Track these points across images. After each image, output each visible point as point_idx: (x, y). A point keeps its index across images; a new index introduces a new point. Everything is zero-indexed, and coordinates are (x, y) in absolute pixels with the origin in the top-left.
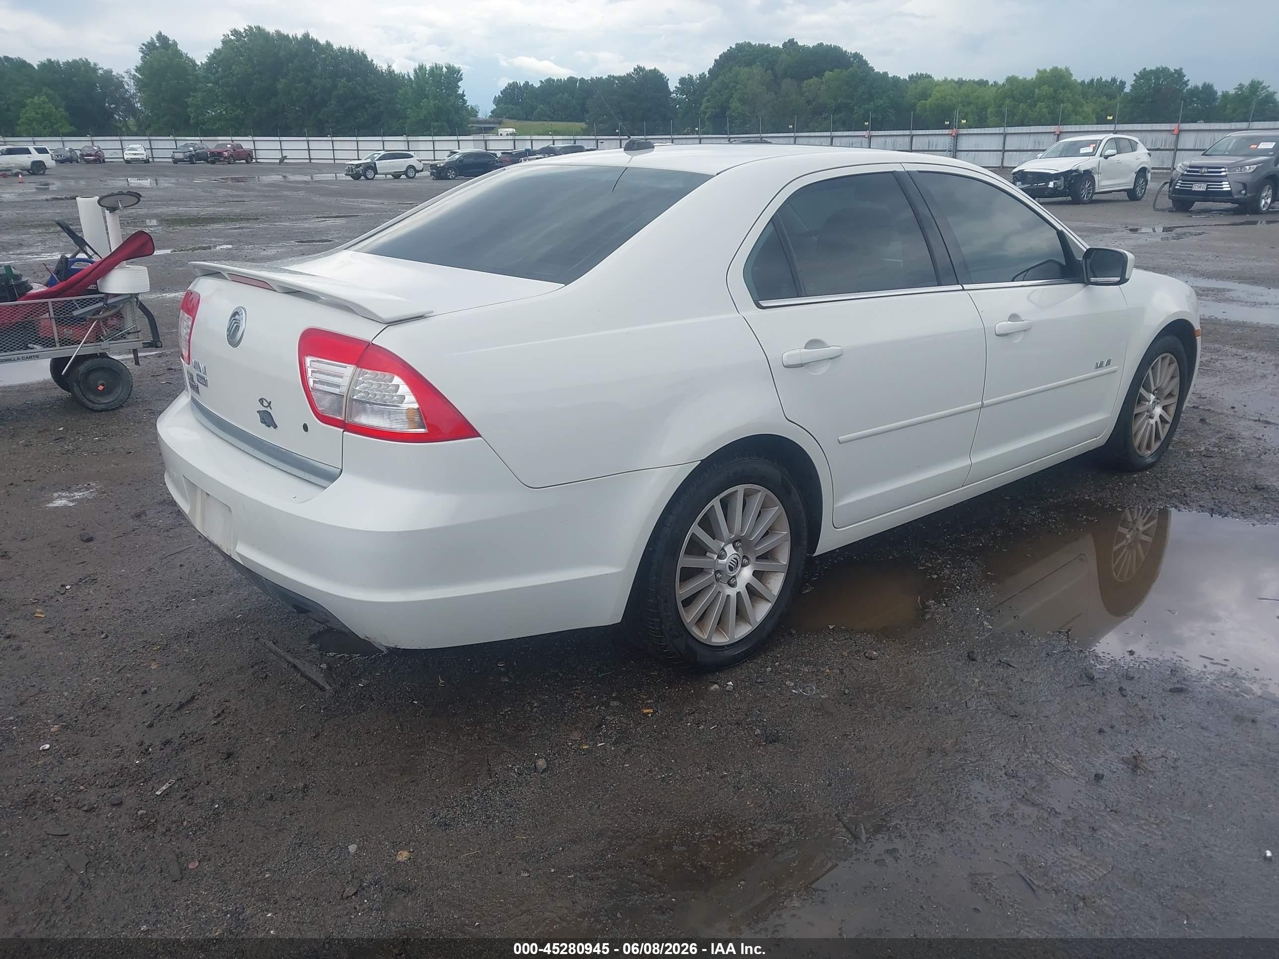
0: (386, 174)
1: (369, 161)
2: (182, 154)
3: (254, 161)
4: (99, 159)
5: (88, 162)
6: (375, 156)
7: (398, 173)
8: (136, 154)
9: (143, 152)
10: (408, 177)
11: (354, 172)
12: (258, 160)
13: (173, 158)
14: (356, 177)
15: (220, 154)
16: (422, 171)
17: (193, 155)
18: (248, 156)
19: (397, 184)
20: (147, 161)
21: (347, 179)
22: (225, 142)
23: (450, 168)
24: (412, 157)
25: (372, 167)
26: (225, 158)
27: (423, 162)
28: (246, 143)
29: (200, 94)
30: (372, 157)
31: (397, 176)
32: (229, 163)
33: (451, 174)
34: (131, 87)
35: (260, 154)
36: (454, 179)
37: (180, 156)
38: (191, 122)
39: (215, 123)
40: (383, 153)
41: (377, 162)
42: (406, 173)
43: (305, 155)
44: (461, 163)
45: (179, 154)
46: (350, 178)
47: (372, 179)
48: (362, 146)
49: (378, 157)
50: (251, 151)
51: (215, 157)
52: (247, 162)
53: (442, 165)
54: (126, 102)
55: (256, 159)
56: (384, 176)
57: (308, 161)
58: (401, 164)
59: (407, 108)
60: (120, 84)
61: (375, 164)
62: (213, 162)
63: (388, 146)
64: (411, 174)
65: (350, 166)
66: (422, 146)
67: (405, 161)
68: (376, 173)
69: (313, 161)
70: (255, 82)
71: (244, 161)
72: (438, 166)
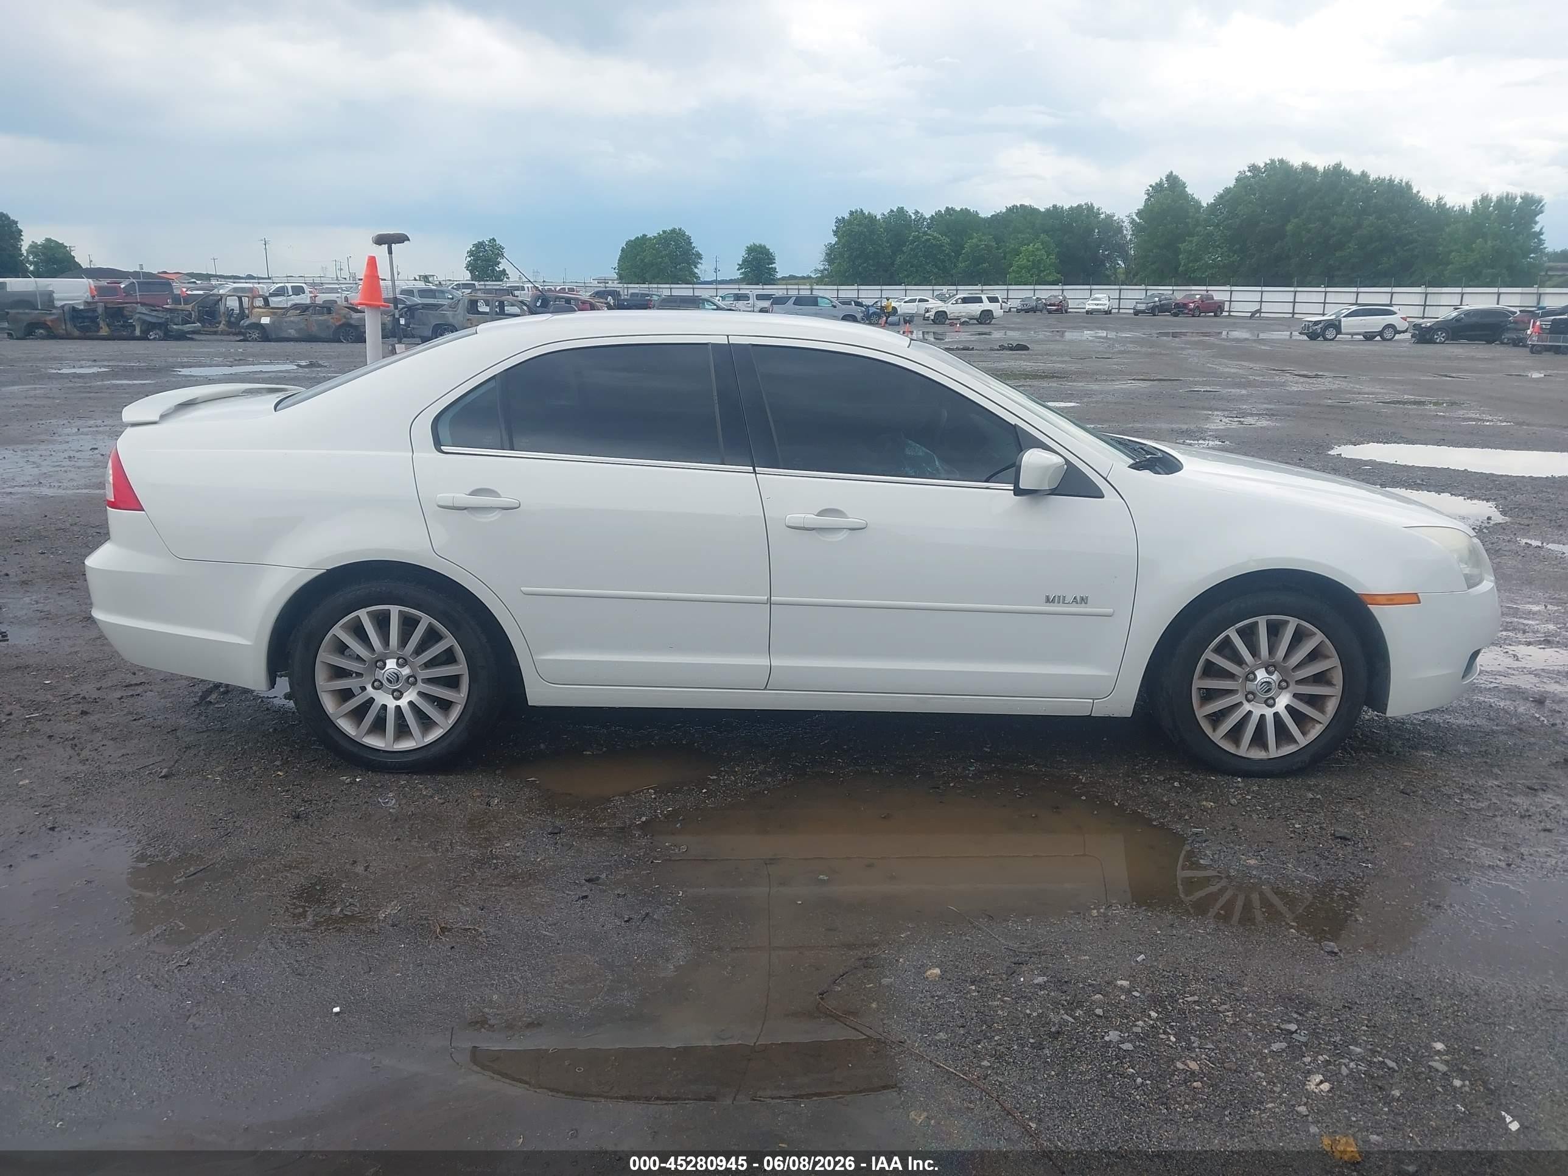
0: (1352, 334)
1: (1333, 317)
2: (1145, 305)
3: (1225, 314)
4: (1061, 308)
5: (1050, 312)
6: (1343, 311)
7: (1371, 334)
8: (1098, 304)
9: (1107, 302)
10: (1384, 339)
11: (1311, 331)
12: (1232, 314)
13: (1134, 309)
14: (1313, 336)
15: (1185, 305)
16: (1404, 332)
17: (1157, 306)
18: (1217, 308)
19: (1369, 347)
20: (1108, 312)
21: (1301, 338)
22: (1198, 292)
23: (1439, 329)
24: (1395, 313)
25: (1335, 325)
26: (1190, 310)
27: (1408, 320)
28: (1219, 294)
29: (1195, 239)
30: (1338, 314)
31: (1369, 337)
32: (1193, 316)
33: (1440, 337)
34: (1128, 233)
35: (1236, 306)
36: (1443, 343)
37: (1142, 307)
38: (1181, 269)
39: (1206, 271)
40: (1354, 308)
41: (1343, 319)
42: (1381, 333)
43: (1288, 308)
44: (1459, 324)
45: (1141, 305)
46: (1305, 338)
47: (1332, 340)
48: (1331, 298)
49: (1346, 312)
50: (1223, 302)
51: (1179, 309)
52: (1215, 316)
53: (1429, 324)
54: (1121, 249)
55: (1229, 311)
56: (1350, 336)
57: (1290, 315)
58: (1377, 322)
59: (1453, 251)
60: (1120, 229)
61: (1340, 321)
62: (1176, 315)
63: (1363, 299)
64: (1388, 335)
65: (1307, 323)
66: (1445, 300)
67: (1384, 319)
68: (1339, 332)
69: (1296, 316)
70: (1262, 223)
71: (1213, 314)
72: (1423, 326)
